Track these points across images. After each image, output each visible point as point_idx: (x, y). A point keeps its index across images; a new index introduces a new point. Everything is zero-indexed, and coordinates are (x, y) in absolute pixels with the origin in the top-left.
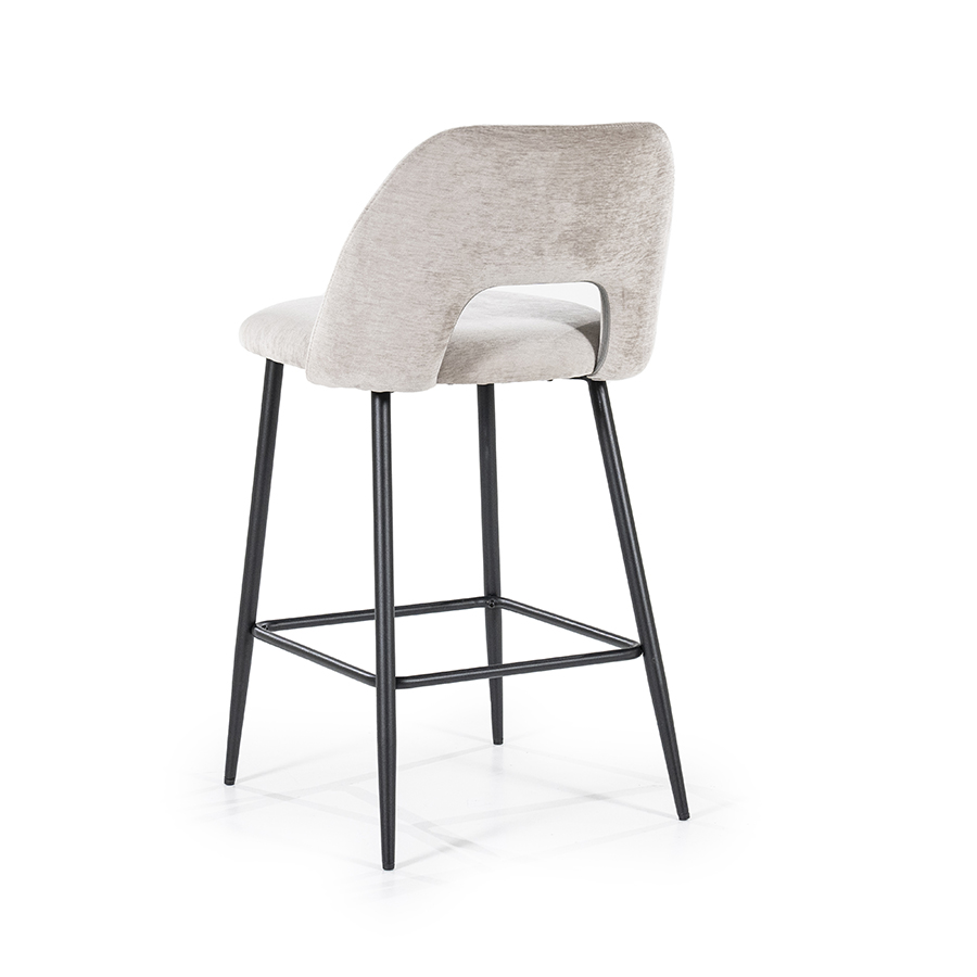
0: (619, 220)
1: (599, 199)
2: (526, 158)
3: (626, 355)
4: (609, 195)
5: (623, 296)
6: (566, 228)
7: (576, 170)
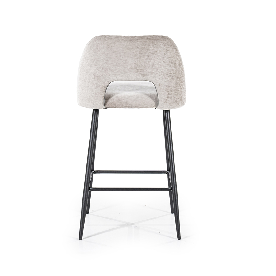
0: (152, 63)
1: (142, 57)
2: (116, 44)
3: (165, 103)
4: (146, 56)
5: (160, 85)
6: (132, 65)
7: (132, 49)
